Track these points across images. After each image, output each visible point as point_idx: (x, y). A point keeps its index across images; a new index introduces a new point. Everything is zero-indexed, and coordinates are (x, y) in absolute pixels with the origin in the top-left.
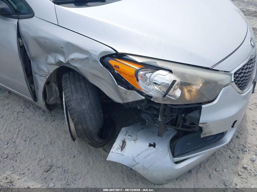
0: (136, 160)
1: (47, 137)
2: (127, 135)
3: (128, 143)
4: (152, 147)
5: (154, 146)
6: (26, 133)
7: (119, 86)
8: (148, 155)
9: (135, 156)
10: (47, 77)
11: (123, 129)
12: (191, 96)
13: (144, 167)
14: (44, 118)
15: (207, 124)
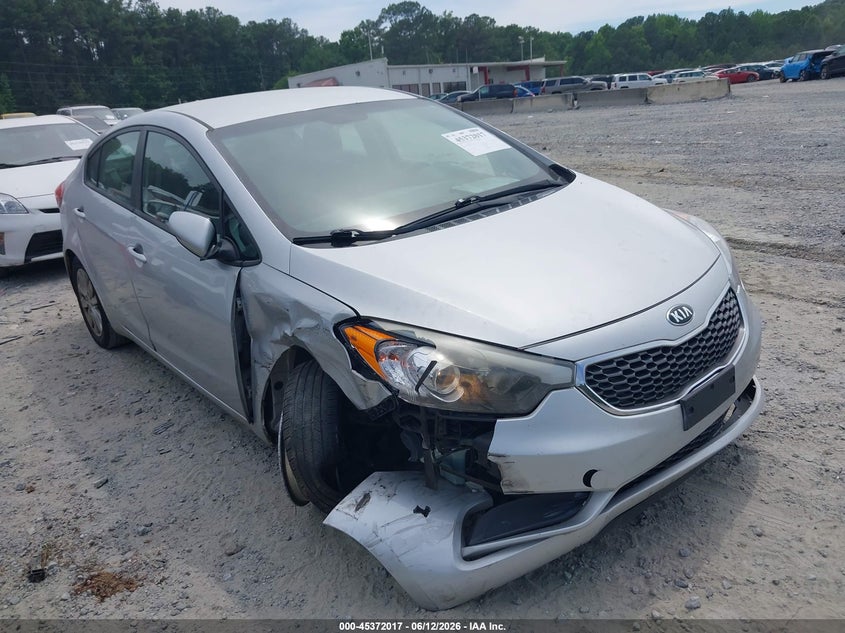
0: (379, 534)
1: (257, 499)
2: (378, 485)
3: (374, 498)
4: (421, 515)
5: (426, 513)
6: (222, 486)
7: (354, 372)
8: (408, 529)
9: (380, 525)
10: (272, 367)
11: (376, 474)
12: (470, 396)
13: (392, 551)
14: (266, 466)
15: (508, 460)
